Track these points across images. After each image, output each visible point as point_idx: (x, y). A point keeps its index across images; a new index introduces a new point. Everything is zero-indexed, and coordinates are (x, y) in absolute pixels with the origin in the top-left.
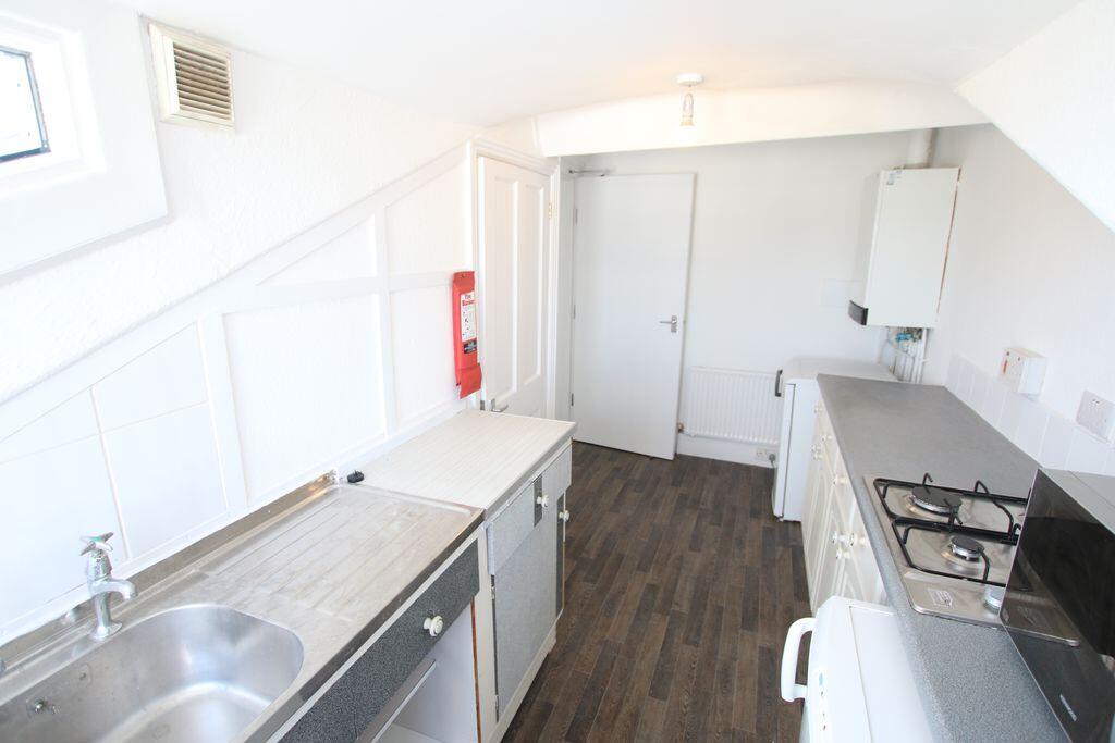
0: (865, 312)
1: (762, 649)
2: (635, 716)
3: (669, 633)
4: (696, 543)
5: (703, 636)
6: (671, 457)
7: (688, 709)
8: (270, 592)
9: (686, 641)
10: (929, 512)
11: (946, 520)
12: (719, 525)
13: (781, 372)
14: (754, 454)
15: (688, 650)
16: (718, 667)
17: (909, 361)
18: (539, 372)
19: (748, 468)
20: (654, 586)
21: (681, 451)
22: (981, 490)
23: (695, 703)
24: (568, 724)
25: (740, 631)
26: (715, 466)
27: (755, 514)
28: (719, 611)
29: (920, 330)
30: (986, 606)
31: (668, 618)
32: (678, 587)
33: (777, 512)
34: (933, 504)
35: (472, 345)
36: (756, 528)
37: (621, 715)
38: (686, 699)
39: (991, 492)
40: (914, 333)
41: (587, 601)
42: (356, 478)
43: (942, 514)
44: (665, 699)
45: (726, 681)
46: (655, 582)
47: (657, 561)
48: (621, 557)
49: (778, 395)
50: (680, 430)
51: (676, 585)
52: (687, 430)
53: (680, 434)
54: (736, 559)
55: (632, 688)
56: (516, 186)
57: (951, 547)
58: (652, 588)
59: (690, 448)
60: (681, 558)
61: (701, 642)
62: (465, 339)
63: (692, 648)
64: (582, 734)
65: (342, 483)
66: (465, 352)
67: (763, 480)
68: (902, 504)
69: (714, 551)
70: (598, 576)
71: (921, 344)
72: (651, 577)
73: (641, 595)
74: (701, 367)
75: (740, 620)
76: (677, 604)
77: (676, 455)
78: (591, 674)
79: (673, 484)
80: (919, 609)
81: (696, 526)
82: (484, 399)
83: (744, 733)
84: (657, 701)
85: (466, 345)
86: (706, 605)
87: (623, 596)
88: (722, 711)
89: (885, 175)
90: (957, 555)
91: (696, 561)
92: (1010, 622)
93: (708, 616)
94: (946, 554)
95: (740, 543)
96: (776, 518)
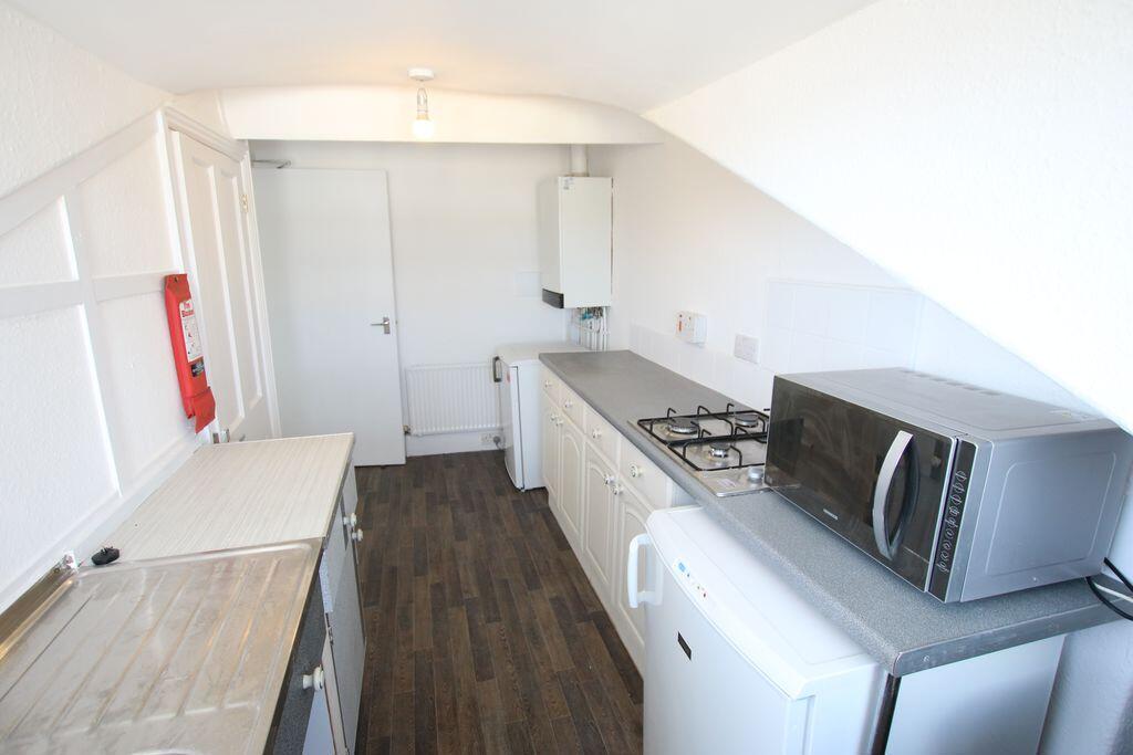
0: (561, 296)
1: (552, 600)
2: (473, 705)
3: (470, 619)
4: (460, 535)
5: (500, 609)
6: (403, 462)
7: (516, 675)
8: (86, 729)
9: (489, 620)
10: (682, 432)
11: (696, 436)
12: (473, 511)
13: (497, 359)
14: (480, 439)
15: (494, 627)
16: (524, 629)
17: (594, 336)
18: (260, 394)
19: (477, 454)
20: (438, 584)
21: (410, 454)
22: (702, 412)
23: (519, 668)
24: (412, 746)
25: (529, 593)
26: (448, 460)
27: (500, 492)
28: (505, 583)
29: (600, 308)
30: (750, 480)
31: (464, 607)
32: (461, 576)
33: (519, 485)
34: (683, 427)
35: (199, 366)
36: (505, 503)
37: (460, 711)
38: (510, 668)
39: (712, 412)
40: (595, 312)
41: (378, 624)
42: (106, 557)
43: (691, 433)
44: (492, 677)
45: (536, 639)
46: (437, 581)
47: (431, 561)
48: (393, 571)
49: (497, 380)
50: (407, 433)
51: (458, 574)
52: (414, 431)
53: (408, 437)
54: (501, 536)
55: (459, 681)
56: (211, 171)
57: (710, 452)
58: (438, 587)
59: (420, 449)
60: (452, 551)
61: (501, 615)
62: (191, 359)
63: (498, 624)
64: (431, 747)
65: (86, 569)
66: (194, 374)
67: (496, 461)
68: (663, 432)
69: (478, 535)
70: (378, 596)
71: (603, 320)
72: (432, 577)
73: (429, 597)
74: (418, 366)
75: (524, 584)
76: (467, 592)
77: (407, 458)
78: (414, 689)
79: (415, 486)
80: (720, 495)
81: (453, 518)
82: (217, 431)
83: (567, 672)
84: (485, 683)
85: (193, 366)
86: (491, 584)
87: (413, 605)
88: (542, 663)
89: (562, 181)
90: (715, 456)
91: (467, 549)
92: (774, 483)
93: (498, 592)
94: (710, 457)
95: (498, 520)
96: (518, 490)
